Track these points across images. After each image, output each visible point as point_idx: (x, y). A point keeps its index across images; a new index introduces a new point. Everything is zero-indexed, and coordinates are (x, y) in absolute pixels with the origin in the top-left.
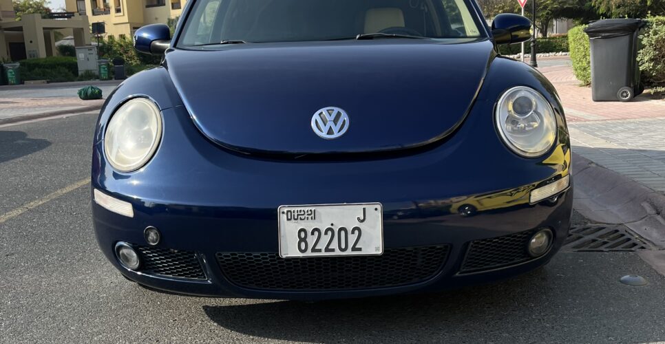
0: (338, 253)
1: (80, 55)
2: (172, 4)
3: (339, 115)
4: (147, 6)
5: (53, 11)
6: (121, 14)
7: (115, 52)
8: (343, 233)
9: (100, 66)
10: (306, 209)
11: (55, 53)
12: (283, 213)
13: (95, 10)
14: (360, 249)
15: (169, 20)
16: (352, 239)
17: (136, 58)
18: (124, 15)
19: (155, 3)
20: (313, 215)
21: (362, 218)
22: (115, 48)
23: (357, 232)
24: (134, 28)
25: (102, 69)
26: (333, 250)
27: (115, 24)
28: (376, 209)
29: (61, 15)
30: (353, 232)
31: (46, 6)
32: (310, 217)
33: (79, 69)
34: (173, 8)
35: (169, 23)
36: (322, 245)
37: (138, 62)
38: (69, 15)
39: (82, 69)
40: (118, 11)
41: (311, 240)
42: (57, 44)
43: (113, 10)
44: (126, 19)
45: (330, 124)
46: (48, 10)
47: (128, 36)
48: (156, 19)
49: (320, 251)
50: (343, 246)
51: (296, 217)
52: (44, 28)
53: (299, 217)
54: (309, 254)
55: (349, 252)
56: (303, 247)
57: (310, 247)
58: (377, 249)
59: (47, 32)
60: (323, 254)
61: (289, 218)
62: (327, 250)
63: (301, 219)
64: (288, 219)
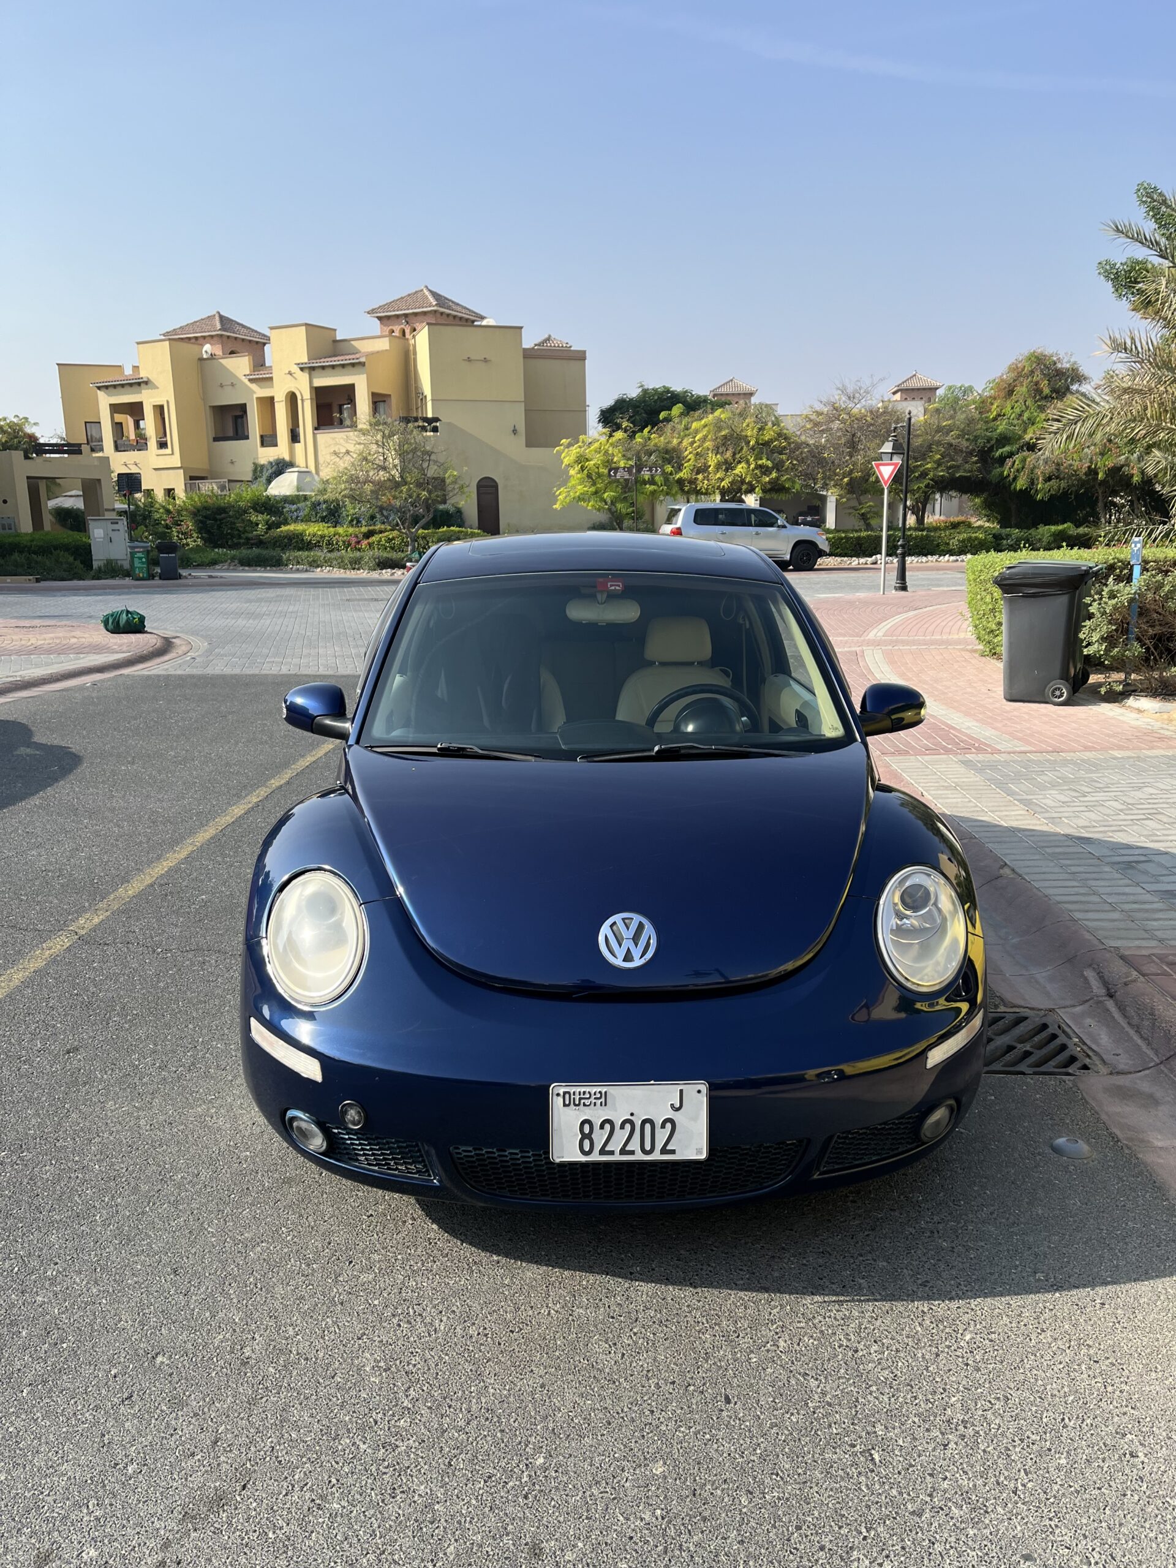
0: (639, 1156)
1: (96, 531)
2: (262, 437)
3: (641, 926)
4: (216, 439)
5: (42, 441)
6: (168, 451)
7: (157, 523)
8: (648, 1127)
9: (132, 554)
10: (593, 1090)
11: (48, 520)
12: (558, 1095)
13: (119, 442)
14: (673, 1152)
15: (256, 465)
16: (662, 1136)
17: (195, 535)
18: (173, 454)
19: (231, 433)
20: (603, 1100)
21: (677, 1105)
22: (157, 516)
23: (669, 1126)
24: (193, 479)
25: (136, 561)
26: (632, 1153)
27: (155, 469)
28: (699, 1092)
29: (57, 448)
30: (663, 1126)
31: (29, 430)
32: (598, 1102)
33: (94, 558)
34: (263, 445)
35: (255, 471)
36: (616, 1145)
37: (199, 542)
38: (73, 449)
39: (99, 556)
40: (162, 445)
41: (600, 1138)
42: (52, 504)
43: (152, 444)
44: (176, 461)
45: (628, 944)
46: (32, 438)
47: (181, 493)
48: (232, 463)
49: (612, 1153)
50: (648, 1147)
51: (577, 1103)
52: (28, 478)
53: (582, 1101)
54: (595, 1157)
55: (657, 1156)
56: (587, 1148)
57: (598, 1147)
58: (699, 1152)
59: (33, 484)
60: (618, 1157)
61: (567, 1102)
62: (623, 1151)
63: (584, 1105)
64: (565, 1105)
